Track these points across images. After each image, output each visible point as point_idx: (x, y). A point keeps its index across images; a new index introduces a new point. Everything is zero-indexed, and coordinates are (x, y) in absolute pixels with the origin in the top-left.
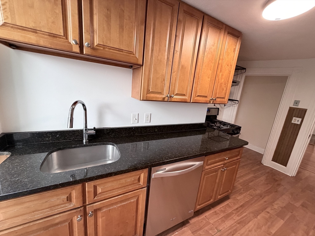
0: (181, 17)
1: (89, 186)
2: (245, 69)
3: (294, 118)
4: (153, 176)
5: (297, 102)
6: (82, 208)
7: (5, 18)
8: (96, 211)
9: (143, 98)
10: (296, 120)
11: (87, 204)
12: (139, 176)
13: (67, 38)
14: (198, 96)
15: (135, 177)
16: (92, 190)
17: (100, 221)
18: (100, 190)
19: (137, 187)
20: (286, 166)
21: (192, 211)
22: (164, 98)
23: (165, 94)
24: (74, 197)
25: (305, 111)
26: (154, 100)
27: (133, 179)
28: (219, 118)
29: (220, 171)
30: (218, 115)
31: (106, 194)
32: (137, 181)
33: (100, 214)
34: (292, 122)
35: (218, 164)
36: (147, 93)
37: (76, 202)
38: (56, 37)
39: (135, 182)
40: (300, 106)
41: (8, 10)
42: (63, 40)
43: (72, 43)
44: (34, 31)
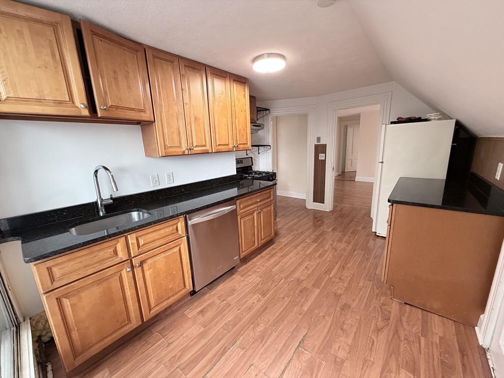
0: (183, 72)
1: (132, 238)
2: (269, 110)
3: (320, 154)
4: (190, 223)
5: (319, 139)
6: (129, 261)
7: (8, 92)
8: (142, 263)
9: (162, 154)
10: (321, 157)
11: (132, 256)
12: (176, 226)
13: (73, 102)
14: (219, 145)
15: (173, 227)
16: (135, 241)
17: (148, 274)
18: (142, 242)
19: (177, 236)
20: (324, 203)
21: (237, 257)
22: (184, 152)
23: (184, 147)
24: (120, 250)
25: (325, 146)
26: (174, 154)
27: (171, 229)
28: (255, 168)
29: (255, 214)
30: (253, 165)
31: (149, 246)
32: (175, 231)
33: (146, 266)
34: (320, 159)
35: (252, 207)
36: (165, 149)
37: (122, 255)
38: (62, 103)
39: (173, 232)
40: (322, 142)
41: (9, 85)
42: (69, 105)
43: (80, 107)
44: (39, 101)
